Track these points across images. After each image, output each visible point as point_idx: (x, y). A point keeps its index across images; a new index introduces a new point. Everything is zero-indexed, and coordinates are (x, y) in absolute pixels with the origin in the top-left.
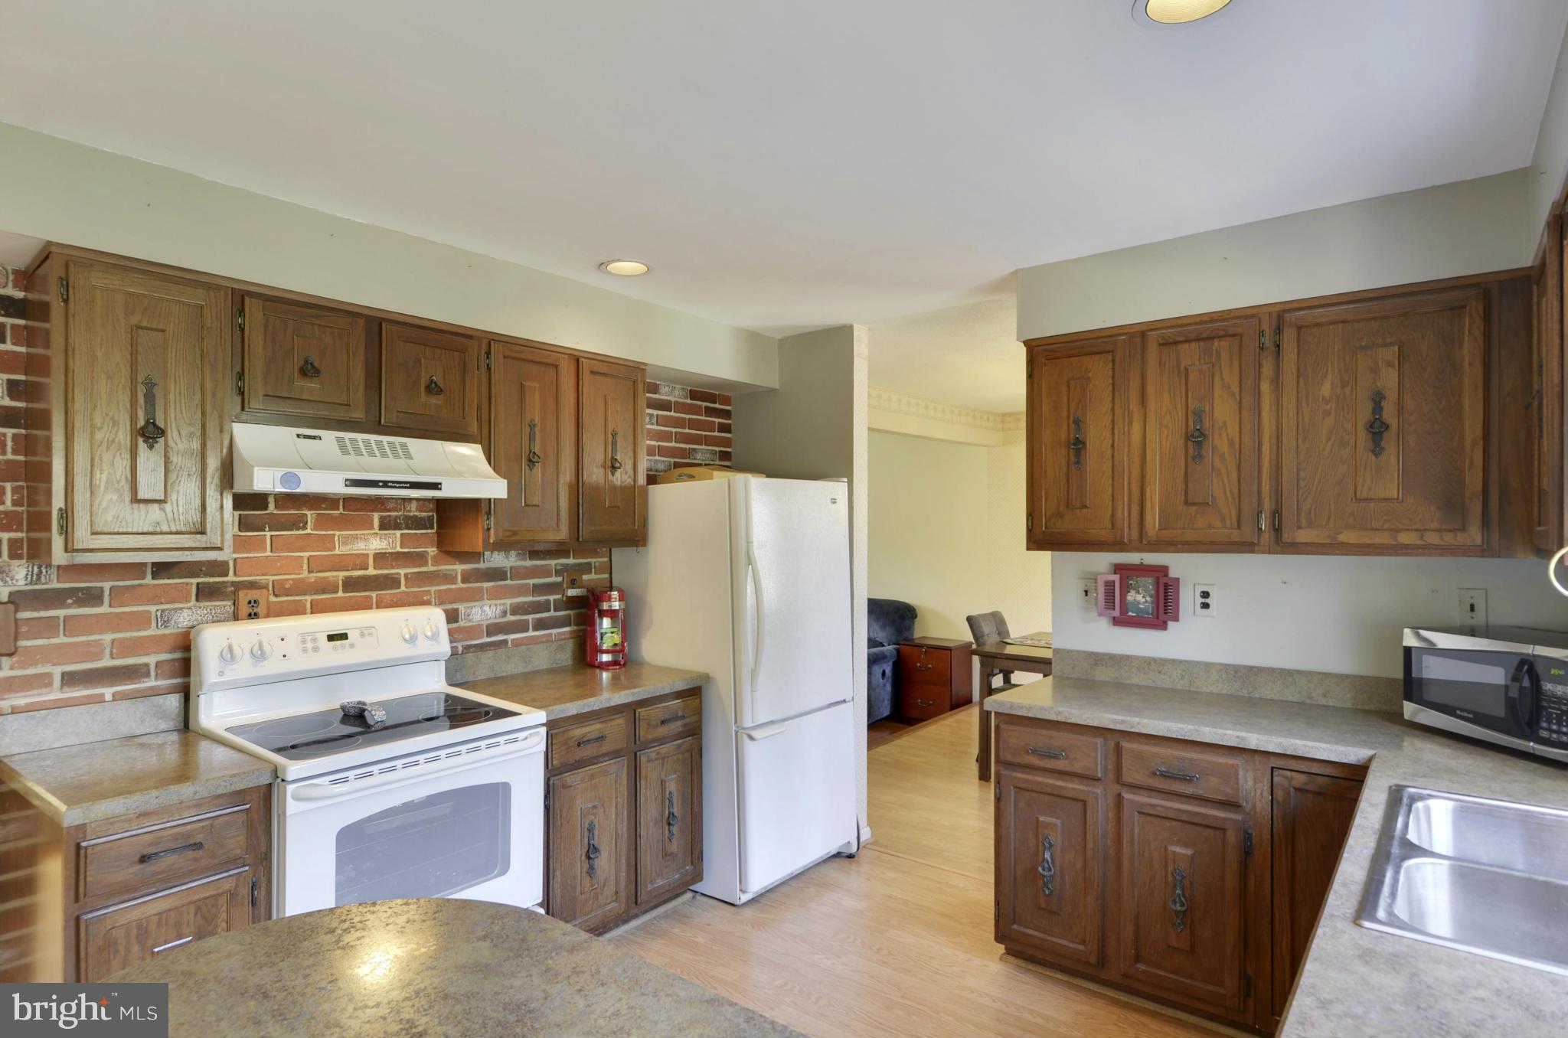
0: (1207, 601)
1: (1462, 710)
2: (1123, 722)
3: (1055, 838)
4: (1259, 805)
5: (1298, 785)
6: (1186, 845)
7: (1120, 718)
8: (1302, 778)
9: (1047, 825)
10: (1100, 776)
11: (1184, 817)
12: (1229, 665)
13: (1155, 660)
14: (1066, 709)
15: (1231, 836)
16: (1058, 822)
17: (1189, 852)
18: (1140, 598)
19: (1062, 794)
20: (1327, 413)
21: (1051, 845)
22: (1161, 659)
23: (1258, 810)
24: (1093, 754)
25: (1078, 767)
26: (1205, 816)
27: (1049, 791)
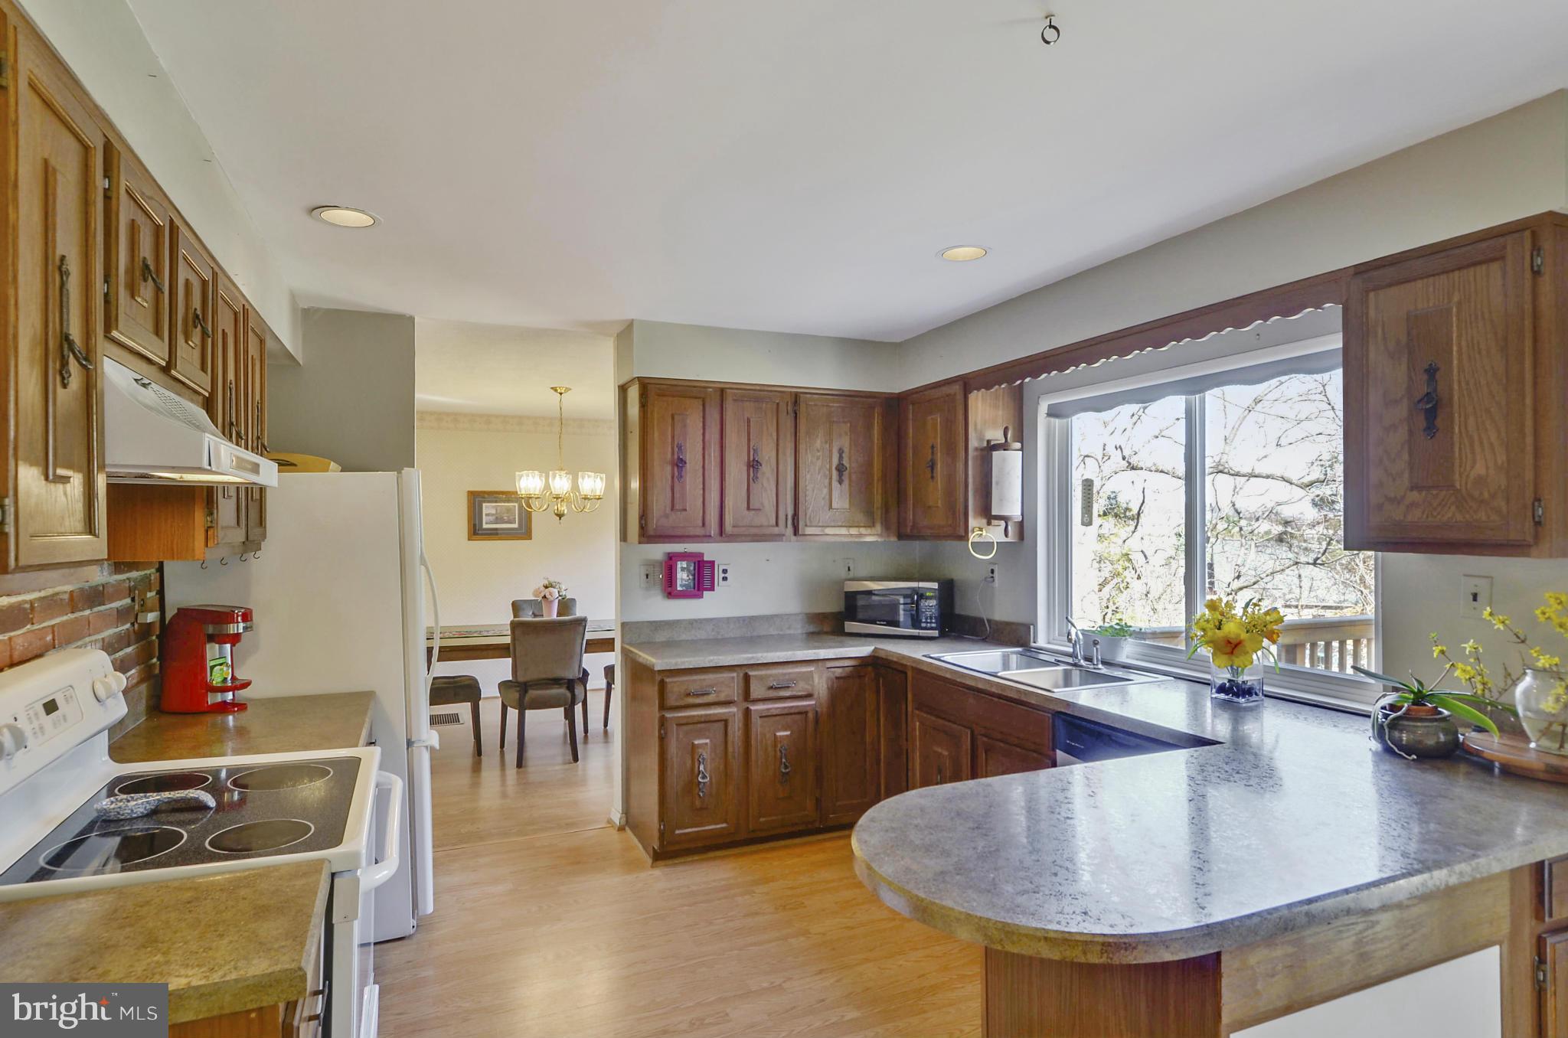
0: (726, 575)
1: (879, 621)
2: (753, 658)
3: (706, 754)
4: (821, 692)
5: (838, 676)
6: (786, 730)
7: (750, 655)
8: (840, 670)
9: (699, 746)
10: (736, 699)
11: (786, 711)
12: (740, 617)
13: (696, 621)
14: (715, 657)
15: (811, 715)
16: (708, 741)
17: (788, 733)
18: (683, 576)
19: (712, 719)
20: (818, 459)
21: (703, 759)
22: (699, 619)
23: (821, 695)
24: (732, 685)
25: (722, 697)
26: (797, 707)
27: (703, 720)
